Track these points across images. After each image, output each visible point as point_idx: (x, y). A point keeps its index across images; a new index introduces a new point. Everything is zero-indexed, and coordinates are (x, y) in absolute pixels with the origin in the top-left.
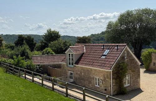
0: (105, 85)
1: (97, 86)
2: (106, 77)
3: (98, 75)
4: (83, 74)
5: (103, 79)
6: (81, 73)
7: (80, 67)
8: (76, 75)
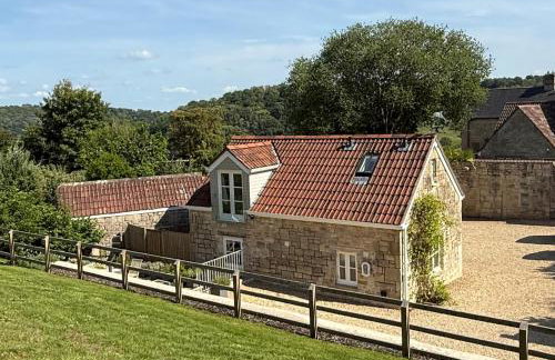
0: (381, 278)
1: (347, 281)
2: (384, 250)
3: (352, 244)
4: (287, 244)
5: (373, 257)
6: (280, 241)
7: (276, 220)
8: (258, 250)
